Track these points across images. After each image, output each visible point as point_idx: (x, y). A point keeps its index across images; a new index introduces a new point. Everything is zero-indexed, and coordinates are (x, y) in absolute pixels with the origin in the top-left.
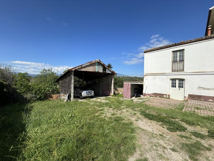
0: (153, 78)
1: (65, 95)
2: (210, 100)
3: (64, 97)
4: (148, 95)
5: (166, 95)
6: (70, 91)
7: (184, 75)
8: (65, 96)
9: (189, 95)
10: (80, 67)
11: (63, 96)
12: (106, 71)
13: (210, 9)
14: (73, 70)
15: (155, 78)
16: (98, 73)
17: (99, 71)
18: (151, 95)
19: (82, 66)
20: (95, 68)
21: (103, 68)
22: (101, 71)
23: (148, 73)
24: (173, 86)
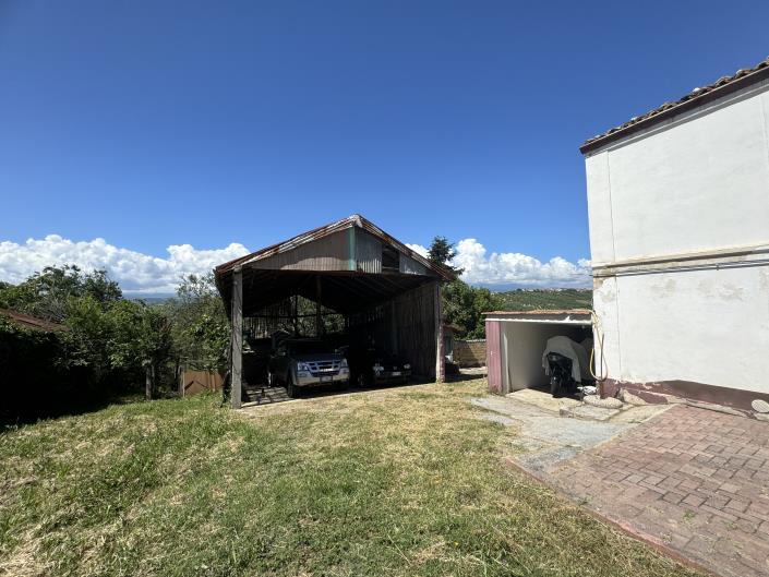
4: (632, 388)
16: (360, 276)
17: (363, 266)
18: (653, 393)
19: (276, 247)
20: (344, 257)
21: (384, 254)
22: (374, 267)
23: (620, 259)
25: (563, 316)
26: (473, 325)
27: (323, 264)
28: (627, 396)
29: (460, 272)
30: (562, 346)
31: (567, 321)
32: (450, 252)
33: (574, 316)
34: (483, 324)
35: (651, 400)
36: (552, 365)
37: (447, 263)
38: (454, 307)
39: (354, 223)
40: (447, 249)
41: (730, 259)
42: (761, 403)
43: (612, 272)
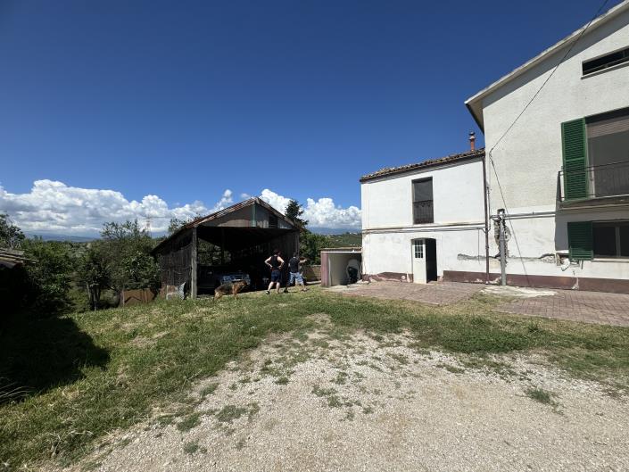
0: (380, 239)
1: (176, 288)
2: (478, 280)
3: (171, 294)
4: (373, 277)
5: (405, 275)
6: (190, 276)
7: (435, 230)
8: (174, 290)
9: (445, 272)
10: (211, 218)
11: (170, 290)
12: (277, 223)
13: (466, 102)
14: (195, 226)
15: (385, 238)
16: (257, 229)
17: (259, 224)
18: (378, 278)
19: (215, 214)
20: (249, 219)
21: (270, 217)
22: (265, 224)
23: (371, 227)
24: (419, 255)
25: (351, 250)
26: (314, 257)
27: (239, 223)
28: (372, 280)
29: (306, 223)
30: (353, 263)
31: (353, 252)
32: (300, 211)
33: (356, 250)
34: (320, 256)
35: (379, 280)
36: (350, 272)
37: (298, 217)
38: (303, 247)
39: (255, 202)
40: (298, 208)
41: (399, 230)
42: (403, 277)
43: (369, 232)
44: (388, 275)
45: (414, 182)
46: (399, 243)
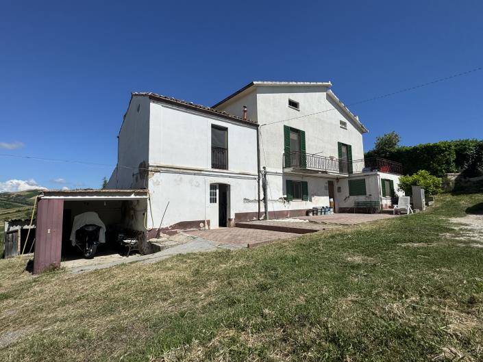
2: (254, 218)
4: (164, 230)
5: (203, 222)
7: (230, 177)
9: (236, 214)
18: (172, 231)
23: (163, 164)
24: (213, 200)
25: (130, 194)
33: (137, 194)
35: (173, 234)
41: (198, 172)
42: (202, 225)
43: (158, 169)
44: (184, 225)
45: (214, 127)
46: (198, 186)
